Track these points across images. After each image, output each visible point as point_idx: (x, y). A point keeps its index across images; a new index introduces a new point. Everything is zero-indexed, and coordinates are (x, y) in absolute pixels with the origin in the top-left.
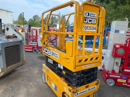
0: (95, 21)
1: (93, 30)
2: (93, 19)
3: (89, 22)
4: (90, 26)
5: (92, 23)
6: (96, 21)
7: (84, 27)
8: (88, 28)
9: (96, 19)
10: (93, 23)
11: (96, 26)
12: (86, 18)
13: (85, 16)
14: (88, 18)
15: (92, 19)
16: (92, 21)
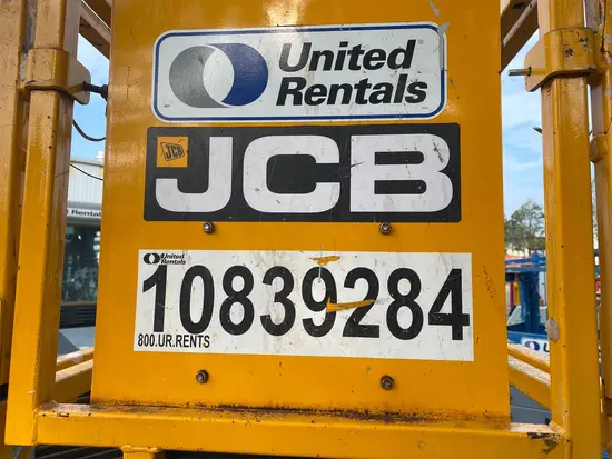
0: (431, 171)
1: (386, 347)
4: (299, 263)
5: (341, 212)
6: (452, 171)
7: (158, 280)
8: (263, 298)
9: (449, 132)
10: (364, 199)
11: (464, 262)
12: (198, 141)
13: (173, 108)
14: (242, 137)
15: (341, 135)
16: (339, 173)
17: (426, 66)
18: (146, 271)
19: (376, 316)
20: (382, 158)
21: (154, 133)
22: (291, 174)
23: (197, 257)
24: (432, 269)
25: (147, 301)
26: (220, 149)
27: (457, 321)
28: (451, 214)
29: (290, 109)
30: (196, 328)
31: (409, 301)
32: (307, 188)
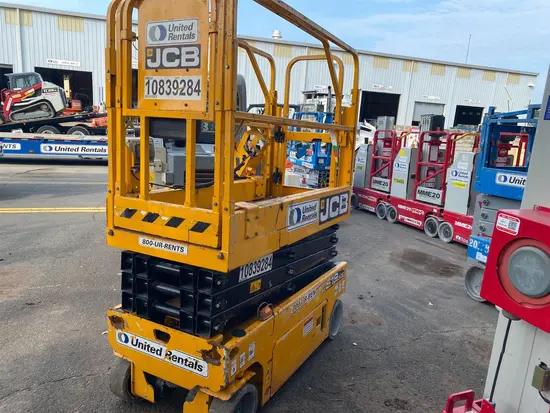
0: (195, 56)
1: (186, 98)
2: (184, 50)
3: (166, 64)
4: (172, 79)
5: (180, 67)
6: (199, 56)
7: (148, 83)
8: (166, 87)
9: (199, 46)
10: (184, 64)
11: (200, 78)
12: (154, 49)
13: (150, 42)
14: (162, 48)
15: (179, 47)
16: (179, 57)
17: (195, 30)
18: (146, 81)
19: (185, 91)
20: (187, 53)
21: (147, 48)
22: (171, 57)
23: (155, 78)
24: (195, 79)
25: (146, 87)
26: (158, 51)
27: (199, 91)
28: (198, 67)
29: (171, 41)
30: (155, 94)
31: (190, 87)
32: (173, 61)
